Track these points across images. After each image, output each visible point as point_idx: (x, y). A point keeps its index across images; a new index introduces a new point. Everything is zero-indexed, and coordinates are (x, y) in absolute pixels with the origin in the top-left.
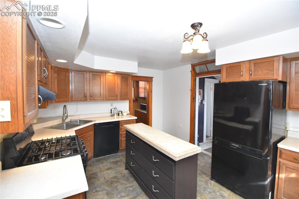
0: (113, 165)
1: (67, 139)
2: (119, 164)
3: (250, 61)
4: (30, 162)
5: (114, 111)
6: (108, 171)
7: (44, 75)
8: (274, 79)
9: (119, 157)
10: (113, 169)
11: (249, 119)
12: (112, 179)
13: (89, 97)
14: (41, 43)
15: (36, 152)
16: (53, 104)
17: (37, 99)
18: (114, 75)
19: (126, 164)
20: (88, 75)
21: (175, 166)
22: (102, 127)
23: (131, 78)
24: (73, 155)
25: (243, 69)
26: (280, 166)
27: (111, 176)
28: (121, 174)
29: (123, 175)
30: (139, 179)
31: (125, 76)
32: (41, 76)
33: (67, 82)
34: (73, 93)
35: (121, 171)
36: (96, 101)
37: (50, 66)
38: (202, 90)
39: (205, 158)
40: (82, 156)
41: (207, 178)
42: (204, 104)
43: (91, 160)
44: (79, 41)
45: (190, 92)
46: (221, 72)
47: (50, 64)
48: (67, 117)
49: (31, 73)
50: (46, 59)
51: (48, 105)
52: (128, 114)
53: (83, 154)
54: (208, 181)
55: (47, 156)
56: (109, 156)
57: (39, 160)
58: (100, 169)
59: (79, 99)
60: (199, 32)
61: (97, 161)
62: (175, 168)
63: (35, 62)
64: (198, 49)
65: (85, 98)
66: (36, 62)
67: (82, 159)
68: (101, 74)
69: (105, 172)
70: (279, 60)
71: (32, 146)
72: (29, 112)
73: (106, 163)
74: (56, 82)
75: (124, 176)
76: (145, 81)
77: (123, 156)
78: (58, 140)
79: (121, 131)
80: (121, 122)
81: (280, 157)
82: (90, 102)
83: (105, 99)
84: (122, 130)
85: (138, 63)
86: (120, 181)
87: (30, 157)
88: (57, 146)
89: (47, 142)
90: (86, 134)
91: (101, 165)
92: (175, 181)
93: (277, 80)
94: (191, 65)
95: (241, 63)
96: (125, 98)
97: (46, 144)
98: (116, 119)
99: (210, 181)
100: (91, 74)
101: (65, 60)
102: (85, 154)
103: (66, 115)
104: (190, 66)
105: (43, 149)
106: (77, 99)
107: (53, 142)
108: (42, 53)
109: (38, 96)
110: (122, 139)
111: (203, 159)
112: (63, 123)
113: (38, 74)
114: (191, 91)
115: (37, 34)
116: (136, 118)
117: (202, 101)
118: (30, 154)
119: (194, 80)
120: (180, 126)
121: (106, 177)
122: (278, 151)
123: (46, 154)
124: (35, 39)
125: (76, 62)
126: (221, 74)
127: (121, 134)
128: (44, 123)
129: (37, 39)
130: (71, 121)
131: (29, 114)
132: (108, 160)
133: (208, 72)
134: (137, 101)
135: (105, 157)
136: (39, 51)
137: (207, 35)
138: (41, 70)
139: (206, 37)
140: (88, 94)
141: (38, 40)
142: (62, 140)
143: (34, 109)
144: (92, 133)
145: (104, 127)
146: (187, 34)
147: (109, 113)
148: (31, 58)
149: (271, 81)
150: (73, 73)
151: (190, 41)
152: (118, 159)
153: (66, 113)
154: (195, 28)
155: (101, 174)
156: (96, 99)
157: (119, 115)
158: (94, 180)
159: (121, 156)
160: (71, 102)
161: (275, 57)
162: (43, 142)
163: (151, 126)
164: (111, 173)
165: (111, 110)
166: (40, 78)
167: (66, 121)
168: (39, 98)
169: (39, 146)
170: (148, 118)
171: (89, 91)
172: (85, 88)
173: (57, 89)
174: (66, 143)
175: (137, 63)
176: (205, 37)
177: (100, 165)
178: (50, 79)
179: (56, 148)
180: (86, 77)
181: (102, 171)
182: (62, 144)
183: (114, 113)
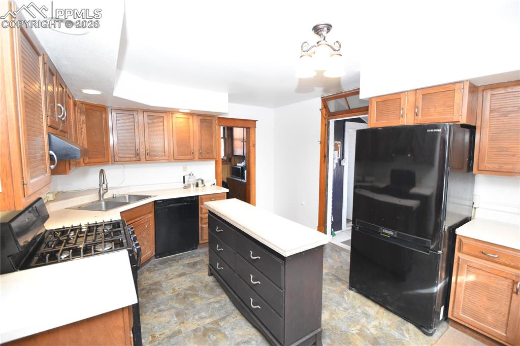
0: (189, 269)
1: (105, 225)
2: (198, 267)
3: (416, 90)
4: (42, 262)
5: (190, 180)
6: (179, 279)
7: (60, 117)
8: (454, 121)
9: (199, 256)
10: (188, 275)
11: (414, 190)
12: (185, 291)
13: (144, 156)
14: (51, 61)
15: (53, 246)
16: (81, 168)
17: (47, 157)
18: (186, 116)
19: (209, 267)
20: (140, 118)
21: (285, 266)
22: (168, 206)
23: (217, 122)
24: (115, 250)
25: (405, 104)
26: (458, 264)
27: (184, 287)
28: (202, 283)
29: (204, 285)
30: (230, 290)
31: (207, 120)
32: (55, 117)
33: (104, 131)
34: (116, 149)
35: (201, 278)
36: (156, 163)
37: (71, 102)
38: (340, 142)
39: (343, 255)
40: (130, 252)
41: (343, 287)
42: (343, 166)
43: (151, 262)
44: (117, 57)
45: (319, 146)
46: (368, 110)
47: (71, 97)
48: (106, 191)
49: (34, 113)
50: (63, 88)
51: (70, 170)
52: (214, 184)
53: (131, 249)
54: (344, 291)
55: (71, 253)
56: (182, 255)
57: (57, 259)
58: (167, 275)
59: (127, 159)
60: (324, 39)
61: (162, 263)
62: (285, 268)
63: (39, 93)
64: (324, 71)
65: (138, 157)
66: (43, 94)
67: (130, 257)
68: (164, 115)
69: (174, 280)
70: (463, 89)
71: (47, 238)
72: (32, 178)
73: (177, 265)
74: (84, 130)
75: (206, 286)
76: (243, 128)
77: (206, 254)
78: (91, 228)
79: (201, 214)
80: (201, 198)
81: (460, 251)
82: (145, 163)
83: (172, 157)
84: (204, 211)
85: (229, 95)
86: (200, 293)
87: (42, 254)
88: (88, 237)
89: (72, 230)
90: (142, 217)
91: (168, 270)
92: (284, 289)
93: (459, 123)
94: (322, 98)
95: (402, 95)
96: (208, 156)
97: (70, 233)
98: (192, 192)
99: (348, 290)
100: (146, 114)
101: (98, 90)
102: (136, 249)
103: (104, 186)
104: (320, 100)
105: (65, 241)
106: (123, 159)
107: (82, 230)
108: (54, 77)
109: (49, 153)
110: (203, 226)
111: (339, 257)
112: (100, 199)
113: (46, 114)
114: (320, 144)
115: (42, 44)
116: (227, 190)
117: (340, 161)
118: (43, 249)
119: (326, 125)
120: (303, 203)
121: (177, 288)
122: (457, 240)
123: (69, 249)
124: (38, 54)
125: (116, 93)
126: (368, 114)
127: (201, 218)
128: (66, 201)
129: (41, 53)
130: (113, 197)
131: (32, 181)
132: (180, 261)
133: (350, 111)
134: (230, 162)
135: (174, 257)
136: (48, 74)
137: (340, 45)
138: (53, 108)
139: (339, 50)
140: (142, 151)
141: (44, 55)
142: (97, 227)
143: (42, 174)
144: (152, 216)
145: (170, 207)
146: (306, 44)
147: (180, 182)
148: (33, 87)
149: (447, 124)
150: (114, 114)
151: (311, 56)
152: (197, 259)
153: (104, 183)
154: (320, 33)
155: (168, 284)
156: (156, 158)
157: (197, 185)
158: (156, 294)
159: (201, 255)
160: (112, 164)
161: (456, 84)
162: (64, 231)
163: (254, 205)
164: (185, 281)
165: (184, 177)
166: (52, 121)
167: (106, 197)
168: (51, 156)
169: (58, 238)
170: (250, 191)
171: (144, 144)
172: (137, 140)
173: (86, 142)
174: (104, 232)
175: (227, 95)
176: (336, 49)
177: (166, 269)
178: (72, 125)
179: (86, 240)
180: (137, 120)
181: (169, 278)
182: (96, 234)
183: (189, 183)
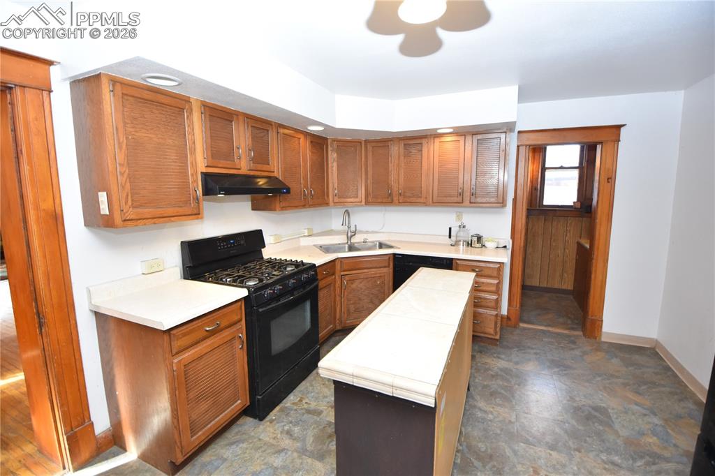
5: (459, 234)
13: (397, 197)
20: (397, 148)
31: (488, 138)
34: (370, 188)
36: (412, 206)
48: (354, 233)
52: (505, 247)
59: (379, 200)
65: (390, 198)
68: (422, 141)
80: (456, 263)
82: (399, 206)
85: (519, 88)
90: (371, 270)
96: (487, 199)
100: (402, 144)
140: (395, 191)
144: (387, 272)
145: (411, 266)
150: (370, 148)
157: (471, 244)
165: (450, 229)
171: (397, 182)
172: (391, 177)
180: (392, 153)
183: (458, 239)
